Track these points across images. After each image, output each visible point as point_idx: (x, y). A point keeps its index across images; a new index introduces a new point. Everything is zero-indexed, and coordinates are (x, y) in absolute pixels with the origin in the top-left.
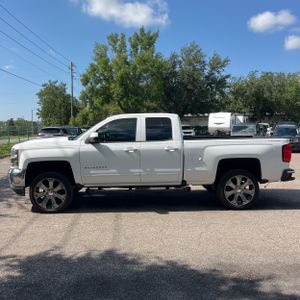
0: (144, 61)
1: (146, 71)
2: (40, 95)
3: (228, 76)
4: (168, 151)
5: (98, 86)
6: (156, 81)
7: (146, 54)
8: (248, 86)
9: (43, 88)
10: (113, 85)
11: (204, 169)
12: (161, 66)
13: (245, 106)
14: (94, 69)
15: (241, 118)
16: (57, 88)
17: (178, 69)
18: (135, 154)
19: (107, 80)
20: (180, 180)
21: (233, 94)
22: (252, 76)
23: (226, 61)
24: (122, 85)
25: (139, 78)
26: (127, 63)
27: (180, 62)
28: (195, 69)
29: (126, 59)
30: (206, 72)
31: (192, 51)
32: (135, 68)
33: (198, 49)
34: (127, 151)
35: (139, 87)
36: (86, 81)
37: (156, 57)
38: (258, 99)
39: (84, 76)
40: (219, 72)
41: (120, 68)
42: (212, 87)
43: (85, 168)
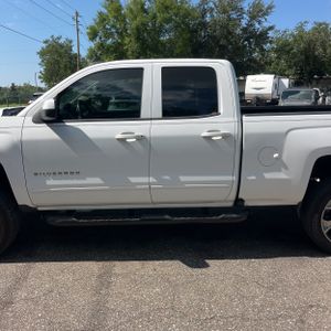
0: (167, 8)
1: (168, 21)
2: (42, 54)
3: (271, 28)
4: (208, 138)
5: (110, 41)
6: (181, 35)
8: (295, 41)
9: (44, 45)
10: (127, 40)
11: (282, 175)
12: (187, 14)
13: (290, 67)
14: (102, 19)
15: (286, 82)
16: (61, 46)
17: (208, 19)
18: (139, 146)
19: (120, 34)
20: (232, 197)
21: (276, 51)
22: (300, 28)
23: (270, 8)
24: (138, 39)
25: (159, 31)
26: (145, 11)
27: (212, 9)
28: (230, 19)
29: (143, 5)
30: (244, 23)
32: (155, 17)
34: (122, 141)
36: (93, 35)
37: (182, 2)
38: (307, 58)
39: (92, 28)
40: (260, 23)
41: (136, 17)
42: (250, 43)
43: (36, 174)
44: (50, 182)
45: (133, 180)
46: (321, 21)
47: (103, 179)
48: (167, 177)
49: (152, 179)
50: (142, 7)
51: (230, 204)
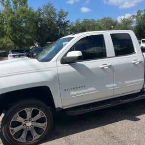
3: (68, 21)
4: (134, 63)
7: (24, 7)
8: (78, 26)
10: (5, 26)
17: (42, 17)
23: (67, 13)
24: (11, 26)
25: (21, 22)
26: (13, 13)
27: (43, 13)
28: (51, 17)
29: (11, 10)
30: (57, 19)
31: (48, 7)
32: (18, 16)
33: (52, 6)
34: (102, 68)
35: (21, 27)
37: (30, 9)
40: (63, 19)
41: (9, 16)
42: (60, 27)
43: (65, 90)
44: (72, 93)
45: (108, 86)
46: (86, 19)
47: (95, 88)
48: (120, 83)
49: (115, 85)
50: (11, 11)
51: (139, 91)
